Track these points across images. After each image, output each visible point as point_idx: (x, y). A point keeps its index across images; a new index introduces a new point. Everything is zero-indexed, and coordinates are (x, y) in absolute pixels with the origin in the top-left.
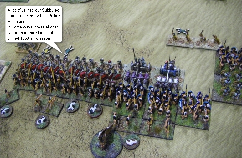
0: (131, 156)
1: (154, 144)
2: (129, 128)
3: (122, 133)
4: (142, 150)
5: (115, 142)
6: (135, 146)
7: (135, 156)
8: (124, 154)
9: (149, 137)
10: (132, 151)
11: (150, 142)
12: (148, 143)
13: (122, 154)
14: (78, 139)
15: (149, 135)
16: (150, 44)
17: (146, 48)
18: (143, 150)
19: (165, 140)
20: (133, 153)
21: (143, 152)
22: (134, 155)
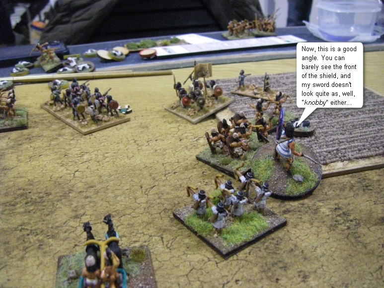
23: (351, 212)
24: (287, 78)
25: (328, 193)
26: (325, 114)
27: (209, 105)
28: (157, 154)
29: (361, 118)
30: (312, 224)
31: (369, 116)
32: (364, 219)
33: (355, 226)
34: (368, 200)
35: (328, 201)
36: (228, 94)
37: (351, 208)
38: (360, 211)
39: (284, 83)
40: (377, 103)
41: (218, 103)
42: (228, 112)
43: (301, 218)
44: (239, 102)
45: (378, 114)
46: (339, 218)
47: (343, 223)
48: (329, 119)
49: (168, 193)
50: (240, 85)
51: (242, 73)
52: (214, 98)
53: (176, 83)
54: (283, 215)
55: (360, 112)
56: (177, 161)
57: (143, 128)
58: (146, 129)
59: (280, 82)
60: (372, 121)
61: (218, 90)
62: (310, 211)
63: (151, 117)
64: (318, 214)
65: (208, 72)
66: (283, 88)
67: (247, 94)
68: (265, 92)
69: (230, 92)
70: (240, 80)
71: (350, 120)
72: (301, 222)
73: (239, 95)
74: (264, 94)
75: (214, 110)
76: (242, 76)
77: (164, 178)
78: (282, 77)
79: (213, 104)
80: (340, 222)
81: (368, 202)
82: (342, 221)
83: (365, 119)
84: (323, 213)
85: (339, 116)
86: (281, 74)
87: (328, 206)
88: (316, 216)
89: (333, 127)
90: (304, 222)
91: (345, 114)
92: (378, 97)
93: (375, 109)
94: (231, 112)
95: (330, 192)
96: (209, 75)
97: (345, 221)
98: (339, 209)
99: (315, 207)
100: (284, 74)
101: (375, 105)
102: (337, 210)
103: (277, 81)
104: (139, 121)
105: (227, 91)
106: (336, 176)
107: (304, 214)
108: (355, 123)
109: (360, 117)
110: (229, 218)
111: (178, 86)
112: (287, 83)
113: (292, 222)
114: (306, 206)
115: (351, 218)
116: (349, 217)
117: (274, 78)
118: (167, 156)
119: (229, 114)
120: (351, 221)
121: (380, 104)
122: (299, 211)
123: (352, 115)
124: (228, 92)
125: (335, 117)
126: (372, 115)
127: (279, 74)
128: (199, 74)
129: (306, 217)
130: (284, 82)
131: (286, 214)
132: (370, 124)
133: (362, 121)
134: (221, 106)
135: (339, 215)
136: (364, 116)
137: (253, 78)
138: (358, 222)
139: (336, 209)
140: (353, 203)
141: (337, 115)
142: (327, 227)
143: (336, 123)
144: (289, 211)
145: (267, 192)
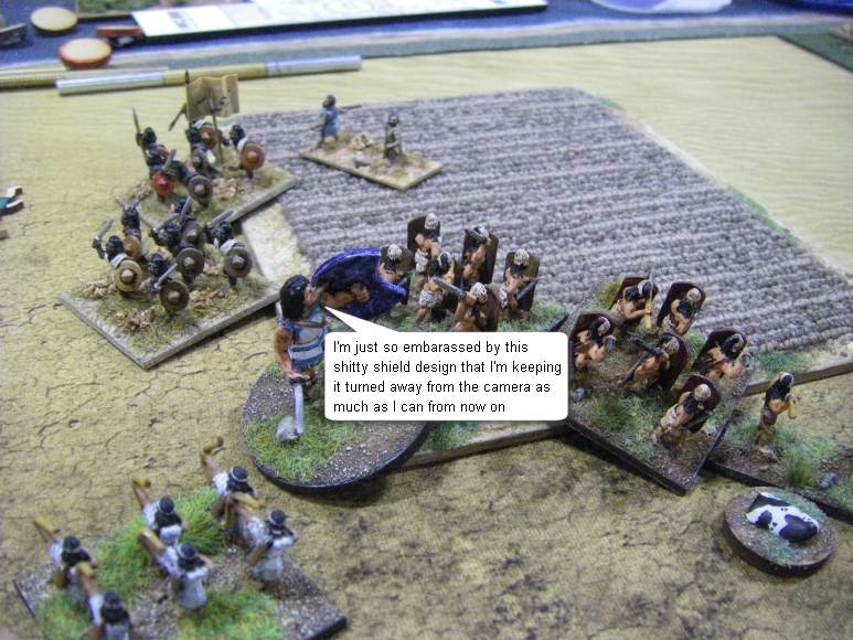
23: (551, 577)
24: (466, 113)
25: (496, 505)
26: (541, 231)
27: (226, 195)
28: (44, 352)
29: (638, 248)
30: (423, 621)
31: (659, 241)
32: (584, 602)
33: (552, 627)
34: (608, 530)
35: (493, 535)
36: (291, 159)
37: (553, 558)
38: (579, 573)
39: (451, 129)
40: (688, 199)
41: (253, 188)
42: (274, 219)
43: (395, 598)
44: (312, 188)
45: (684, 235)
46: (509, 599)
47: (519, 616)
48: (548, 249)
49: (29, 498)
50: (324, 134)
51: (330, 103)
52: (244, 173)
53: (142, 132)
54: (346, 584)
55: (640, 226)
56: (90, 381)
57: (35, 262)
58: (40, 267)
59: (442, 125)
60: (664, 258)
61: (252, 154)
62: (429, 572)
63: (69, 226)
64: (451, 583)
65: (227, 101)
66: (446, 144)
67: (338, 163)
68: (386, 161)
69: (297, 155)
70: (322, 121)
71: (606, 252)
72: (392, 613)
73: (319, 163)
74: (381, 165)
75: (240, 208)
76: (329, 113)
77: (34, 441)
78: (453, 109)
79: (239, 191)
80: (510, 616)
81: (606, 539)
82: (518, 609)
83: (647, 252)
84: (468, 578)
85: (579, 237)
86: (452, 99)
87: (487, 554)
88: (444, 591)
89: (553, 275)
90: (402, 615)
91: (596, 233)
92: (697, 178)
93: (680, 218)
94: (282, 218)
95: (504, 502)
96: (230, 107)
97: (525, 608)
98: (518, 563)
99: (447, 558)
100: (460, 99)
101: (681, 205)
102: (511, 570)
103: (435, 122)
104: (32, 239)
105: (291, 149)
106: (532, 442)
107: (408, 583)
108: (616, 264)
109: (634, 245)
110: (169, 608)
111: (147, 139)
112: (460, 128)
113: (365, 615)
114: (421, 551)
115: (546, 598)
116: (541, 594)
117: (431, 111)
118: (69, 361)
119: (276, 223)
120: (545, 609)
121: (695, 203)
122: (396, 572)
123: (613, 238)
124: (292, 155)
125: (566, 243)
126: (667, 239)
127: (446, 100)
128: (201, 107)
129: (411, 597)
130: (454, 124)
131: (354, 581)
132: (658, 266)
133: (637, 257)
134: (260, 196)
135: (512, 589)
136: (645, 240)
137: (373, 111)
138: (563, 612)
139: (509, 562)
140: (561, 543)
141: (573, 237)
142: (467, 633)
143: (563, 264)
144: (367, 573)
145: (278, 537)
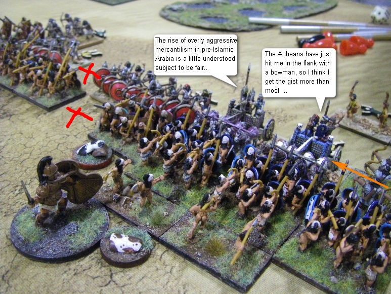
0: (99, 279)
1: (183, 279)
2: (141, 215)
3: (120, 220)
4: (140, 280)
5: (85, 225)
6: (129, 258)
7: (112, 283)
8: (87, 265)
9: (182, 259)
10: (114, 268)
11: (174, 271)
12: (168, 269)
13: (82, 263)
14: (11, 187)
15: (184, 251)
16: (293, 109)
17: (280, 110)
18: (144, 280)
19: (224, 284)
20: (112, 274)
21: (140, 284)
22: (109, 279)
